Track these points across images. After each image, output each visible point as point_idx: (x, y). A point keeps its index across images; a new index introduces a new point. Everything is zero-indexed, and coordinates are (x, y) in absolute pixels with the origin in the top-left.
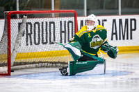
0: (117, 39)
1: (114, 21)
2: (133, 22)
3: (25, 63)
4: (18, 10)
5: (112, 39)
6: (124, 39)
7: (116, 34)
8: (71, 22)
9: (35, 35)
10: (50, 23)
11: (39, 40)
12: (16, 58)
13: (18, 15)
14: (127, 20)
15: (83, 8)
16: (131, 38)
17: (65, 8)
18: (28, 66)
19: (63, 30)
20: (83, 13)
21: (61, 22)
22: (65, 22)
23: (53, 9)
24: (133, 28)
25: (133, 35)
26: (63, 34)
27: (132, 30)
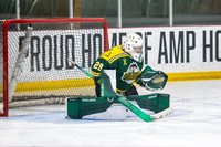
0: (167, 62)
1: (163, 34)
2: (191, 36)
3: (30, 98)
4: (18, 18)
5: (159, 62)
6: (177, 61)
7: (165, 54)
8: (99, 36)
9: (44, 55)
10: (68, 37)
11: (50, 63)
12: (16, 91)
13: (18, 26)
14: (181, 34)
15: (116, 15)
16: (188, 61)
17: (89, 16)
18: (33, 102)
19: (87, 48)
20: (117, 22)
21: (83, 36)
22: (89, 36)
23: (71, 17)
24: (191, 45)
25: (190, 55)
26: (86, 55)
27: (188, 48)
